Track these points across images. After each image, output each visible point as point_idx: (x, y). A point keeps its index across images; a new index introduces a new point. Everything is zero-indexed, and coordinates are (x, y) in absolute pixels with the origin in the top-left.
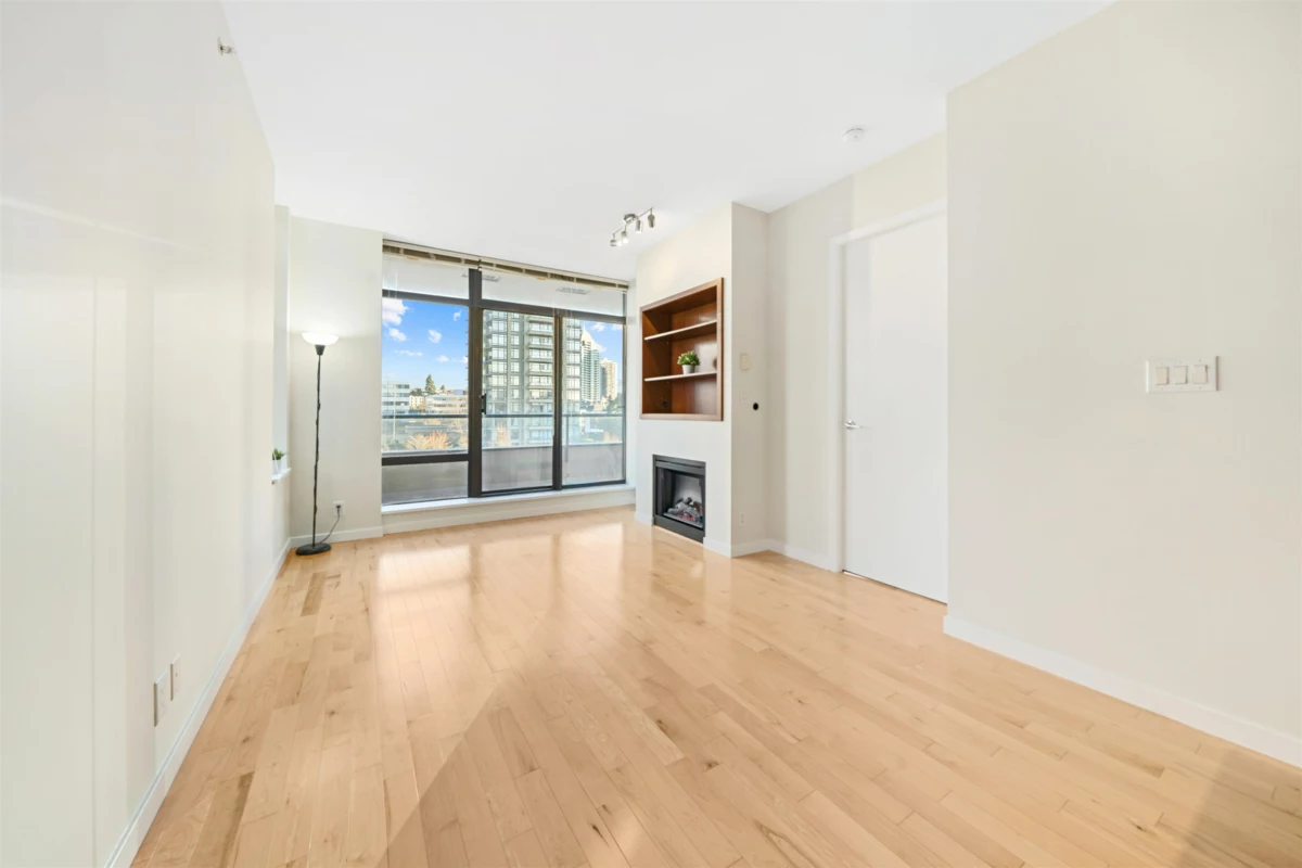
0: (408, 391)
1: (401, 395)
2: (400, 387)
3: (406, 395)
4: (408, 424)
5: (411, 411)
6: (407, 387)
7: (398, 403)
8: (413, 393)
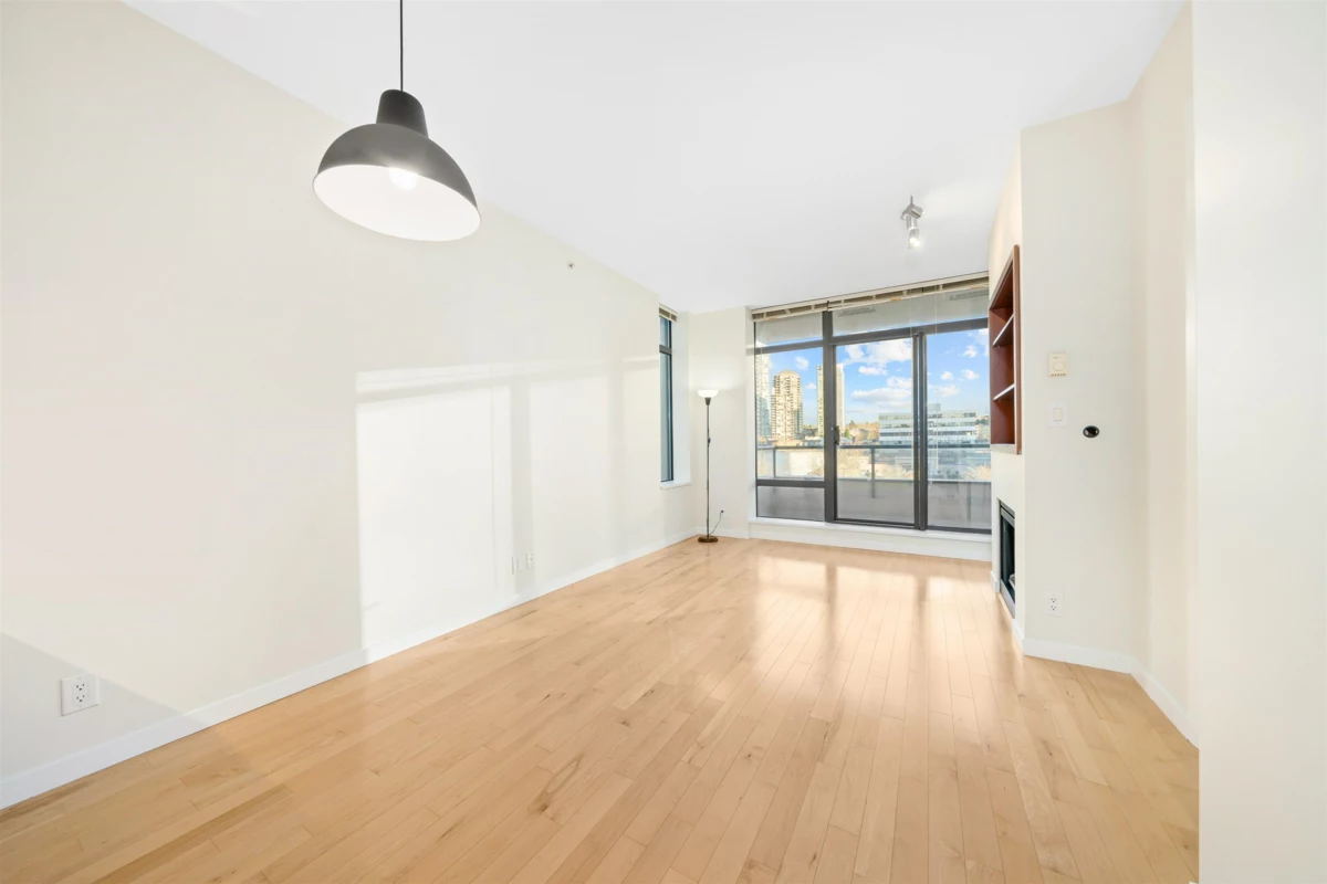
0: (973, 420)
1: (966, 424)
2: (965, 415)
3: (971, 424)
4: (972, 455)
5: (976, 441)
6: (972, 415)
7: (964, 433)
8: (977, 423)
